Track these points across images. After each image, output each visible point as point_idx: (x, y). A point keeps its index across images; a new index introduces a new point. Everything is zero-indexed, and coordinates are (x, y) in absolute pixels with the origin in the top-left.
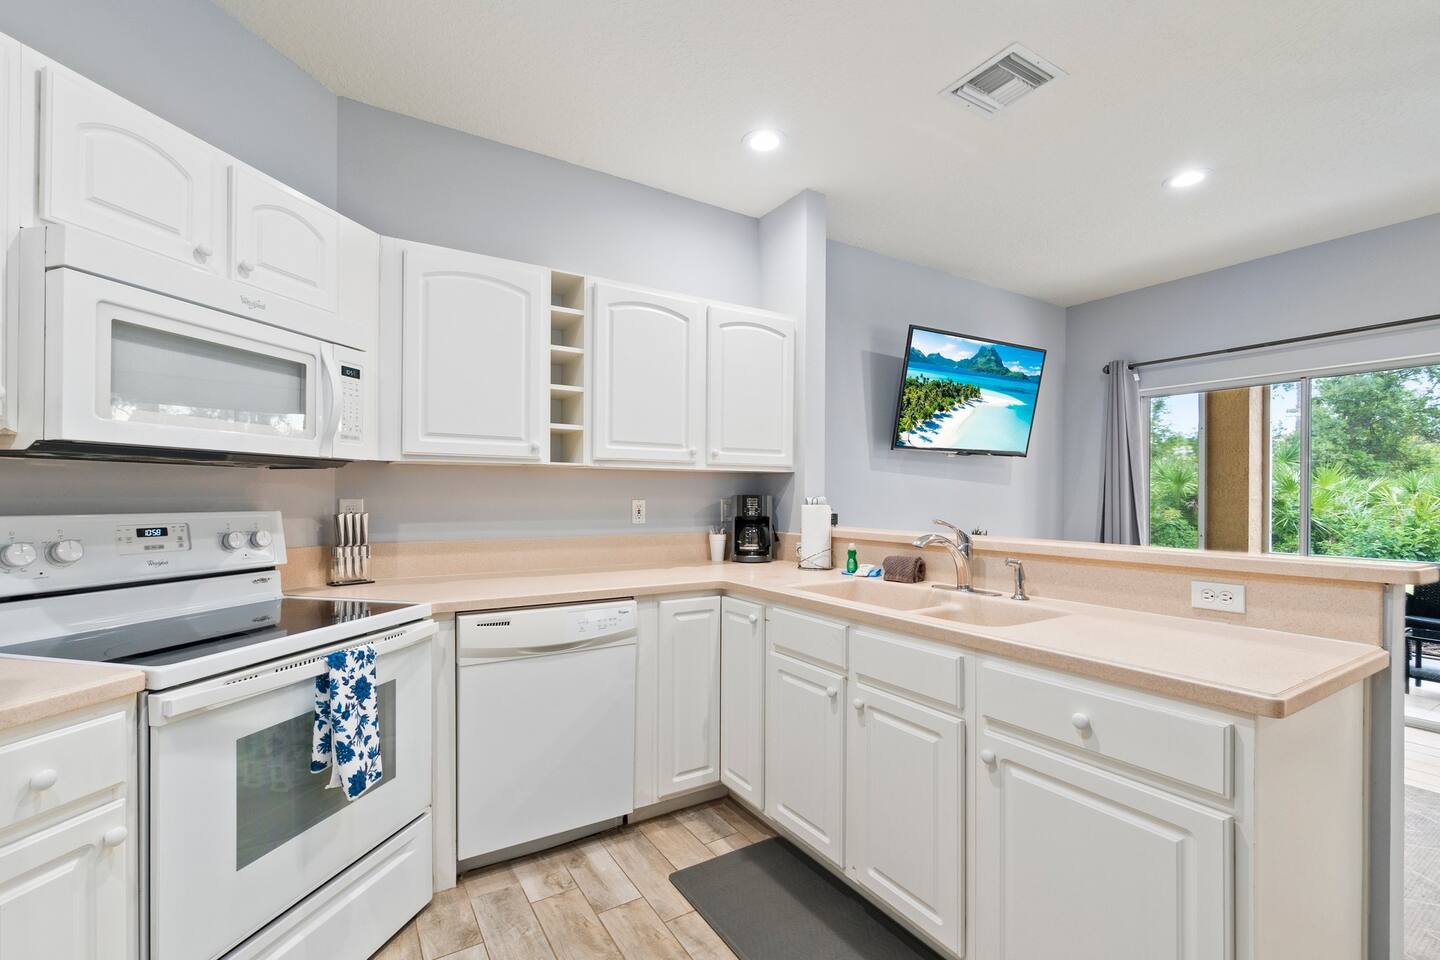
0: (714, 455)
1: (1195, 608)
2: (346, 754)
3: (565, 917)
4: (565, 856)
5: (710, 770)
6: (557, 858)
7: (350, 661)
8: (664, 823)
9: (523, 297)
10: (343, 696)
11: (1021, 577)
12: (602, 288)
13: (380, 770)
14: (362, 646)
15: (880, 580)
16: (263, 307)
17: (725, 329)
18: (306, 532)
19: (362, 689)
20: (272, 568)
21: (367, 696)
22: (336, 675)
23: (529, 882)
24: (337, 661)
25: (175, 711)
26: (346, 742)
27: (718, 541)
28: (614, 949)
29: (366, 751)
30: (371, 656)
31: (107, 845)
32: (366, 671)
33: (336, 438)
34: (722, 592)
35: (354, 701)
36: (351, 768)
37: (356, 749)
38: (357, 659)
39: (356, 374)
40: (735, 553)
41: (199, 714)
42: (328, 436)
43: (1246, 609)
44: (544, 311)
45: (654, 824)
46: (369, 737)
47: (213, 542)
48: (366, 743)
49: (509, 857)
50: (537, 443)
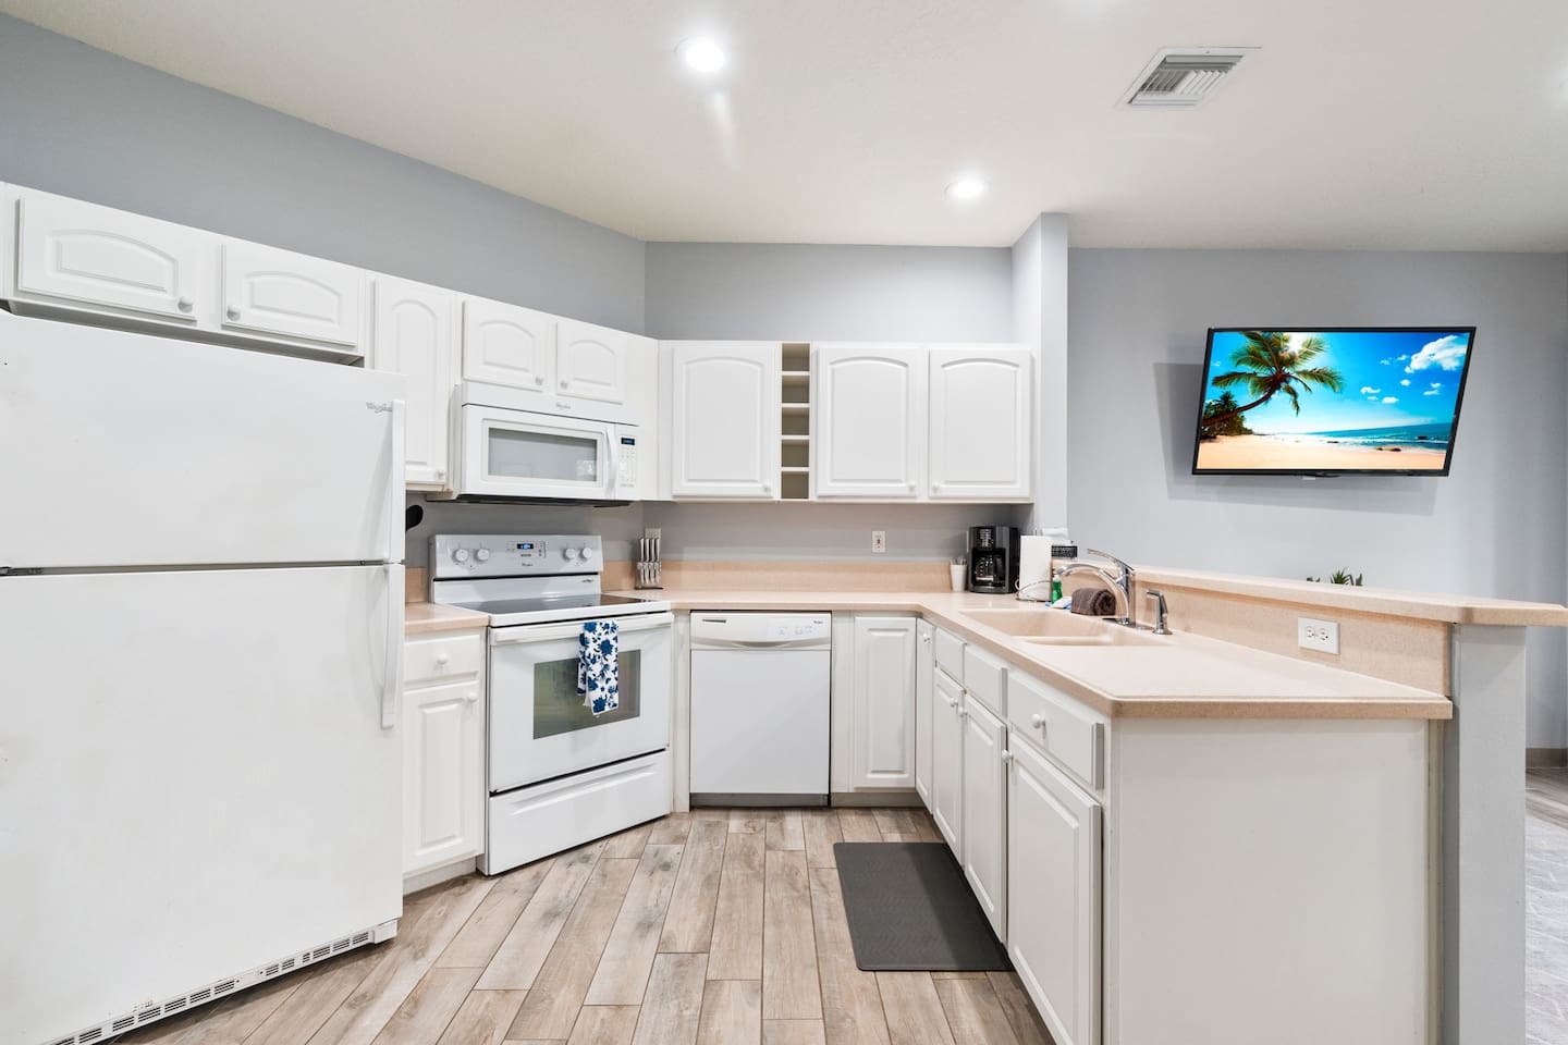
0: (935, 489)
1: (1303, 648)
2: (593, 686)
3: (745, 846)
4: (770, 814)
5: (905, 776)
6: (763, 813)
7: (599, 628)
8: (860, 812)
9: (758, 368)
10: (592, 649)
11: (1162, 610)
12: (822, 350)
13: (617, 702)
14: (609, 621)
15: (1067, 612)
16: (569, 408)
17: (947, 368)
18: (620, 550)
19: (606, 648)
20: (596, 573)
21: (610, 653)
22: (589, 635)
23: (736, 823)
24: (591, 628)
25: (500, 639)
26: (593, 678)
27: (958, 572)
28: (762, 871)
29: (607, 687)
30: (614, 628)
31: (471, 701)
32: (610, 637)
33: (617, 485)
34: (919, 614)
35: (600, 654)
36: (595, 695)
37: (600, 684)
38: (604, 628)
39: (632, 442)
40: (972, 584)
41: (512, 643)
42: (611, 485)
43: (1339, 651)
44: (776, 375)
45: (852, 812)
46: (609, 679)
47: (558, 555)
48: (607, 682)
49: (730, 803)
50: (768, 484)
